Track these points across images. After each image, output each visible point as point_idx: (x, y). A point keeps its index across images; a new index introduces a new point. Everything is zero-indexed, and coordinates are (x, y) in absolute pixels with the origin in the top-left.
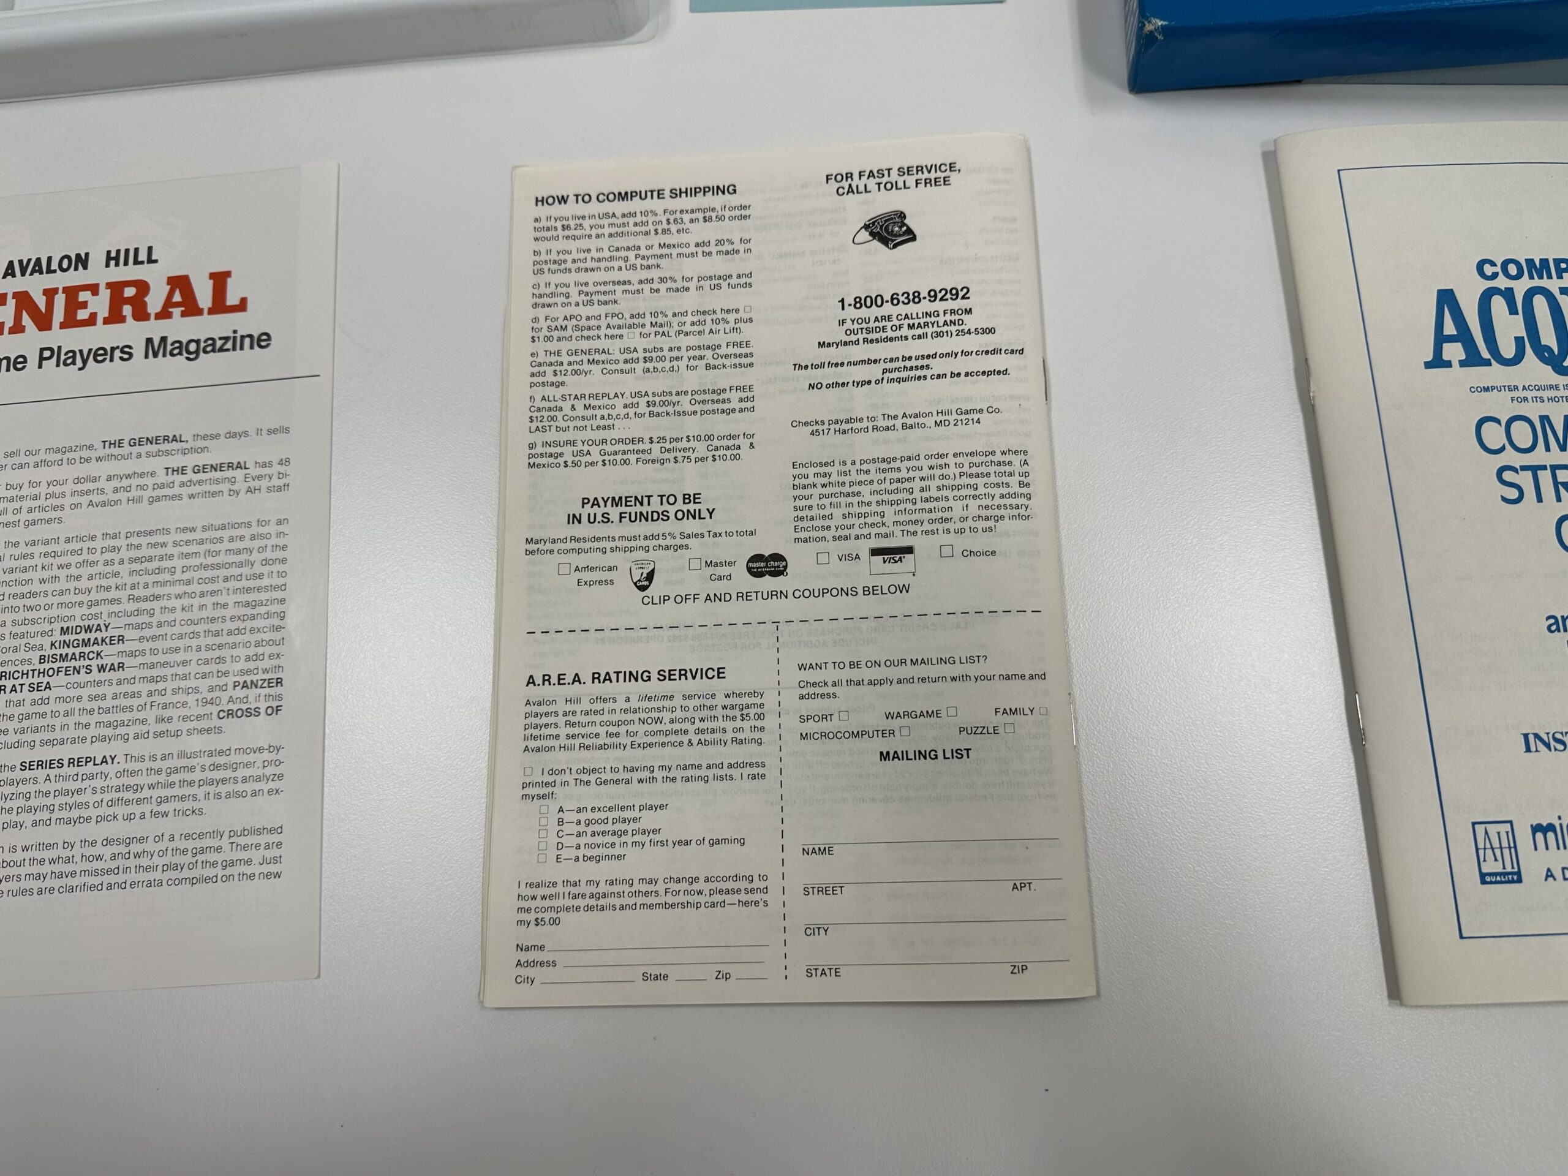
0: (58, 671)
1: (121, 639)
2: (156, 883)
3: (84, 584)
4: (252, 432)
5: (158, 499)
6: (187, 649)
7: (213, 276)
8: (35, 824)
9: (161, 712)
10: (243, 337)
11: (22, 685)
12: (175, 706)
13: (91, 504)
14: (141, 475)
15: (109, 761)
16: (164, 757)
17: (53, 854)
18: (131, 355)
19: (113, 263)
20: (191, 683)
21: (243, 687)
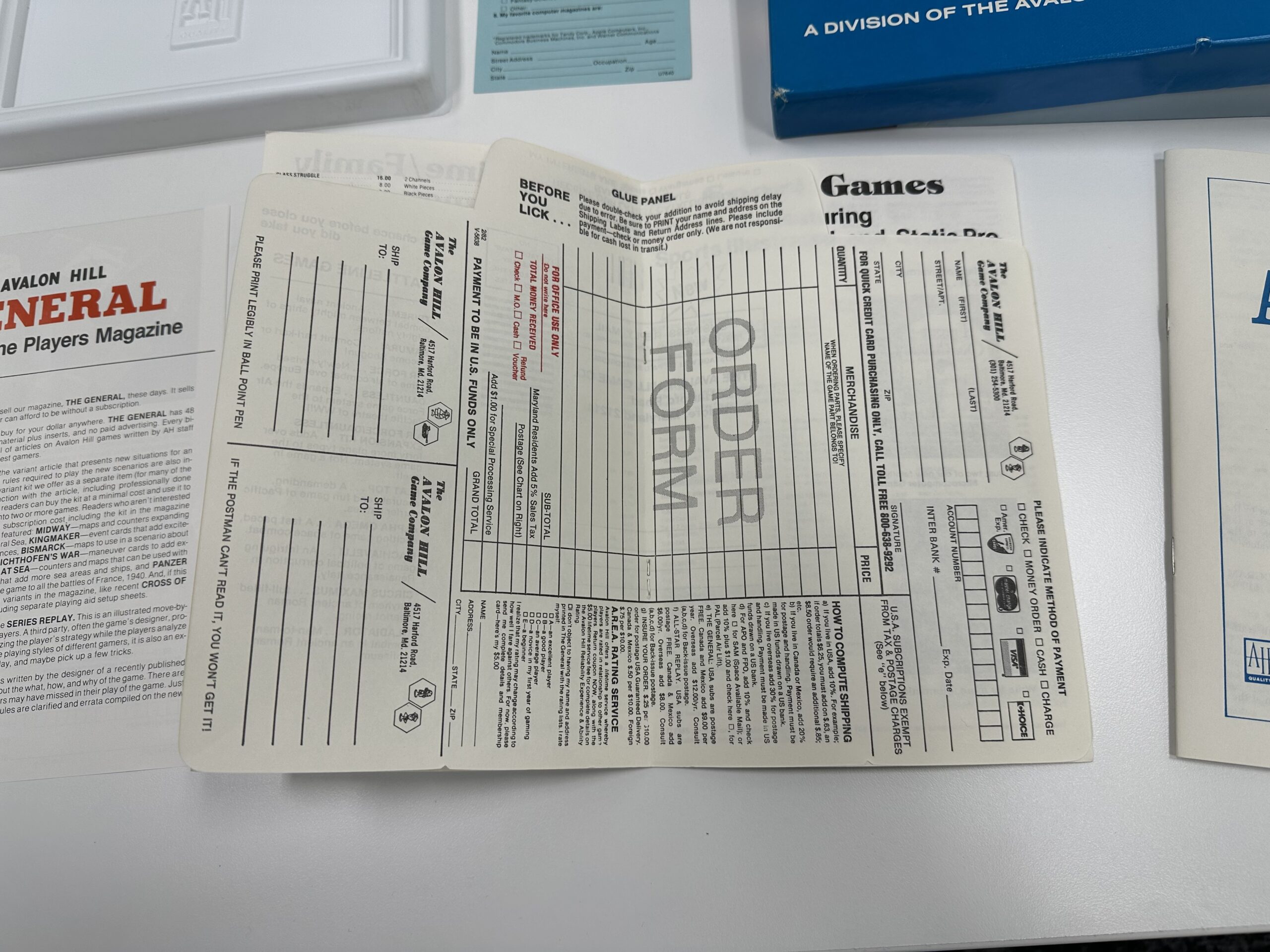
0: (34, 559)
1: (77, 535)
2: (98, 701)
3: (52, 498)
4: (168, 391)
5: (104, 438)
6: (122, 540)
7: (143, 285)
8: (17, 664)
9: (103, 584)
10: (163, 326)
11: (9, 568)
12: (113, 579)
13: (58, 443)
14: (93, 423)
15: (68, 618)
16: (105, 615)
17: (28, 684)
18: (87, 341)
19: (75, 278)
20: (125, 564)
21: (160, 565)
